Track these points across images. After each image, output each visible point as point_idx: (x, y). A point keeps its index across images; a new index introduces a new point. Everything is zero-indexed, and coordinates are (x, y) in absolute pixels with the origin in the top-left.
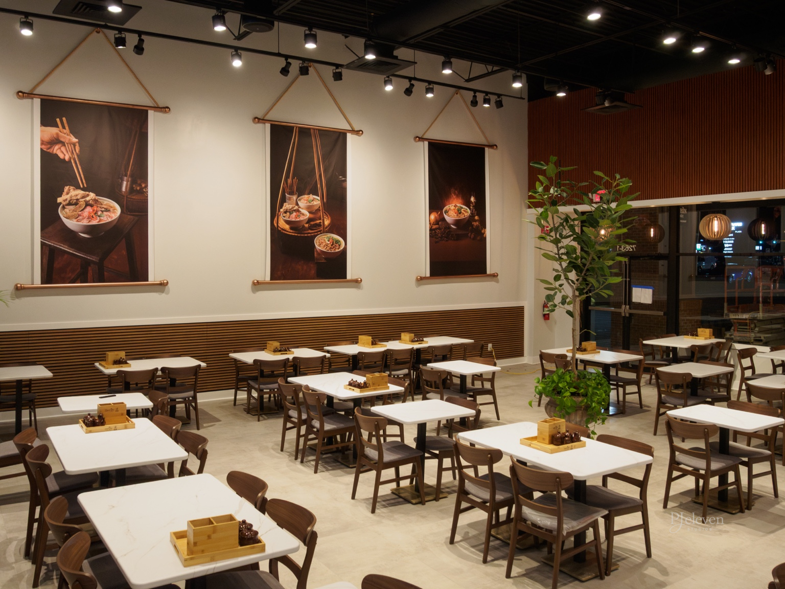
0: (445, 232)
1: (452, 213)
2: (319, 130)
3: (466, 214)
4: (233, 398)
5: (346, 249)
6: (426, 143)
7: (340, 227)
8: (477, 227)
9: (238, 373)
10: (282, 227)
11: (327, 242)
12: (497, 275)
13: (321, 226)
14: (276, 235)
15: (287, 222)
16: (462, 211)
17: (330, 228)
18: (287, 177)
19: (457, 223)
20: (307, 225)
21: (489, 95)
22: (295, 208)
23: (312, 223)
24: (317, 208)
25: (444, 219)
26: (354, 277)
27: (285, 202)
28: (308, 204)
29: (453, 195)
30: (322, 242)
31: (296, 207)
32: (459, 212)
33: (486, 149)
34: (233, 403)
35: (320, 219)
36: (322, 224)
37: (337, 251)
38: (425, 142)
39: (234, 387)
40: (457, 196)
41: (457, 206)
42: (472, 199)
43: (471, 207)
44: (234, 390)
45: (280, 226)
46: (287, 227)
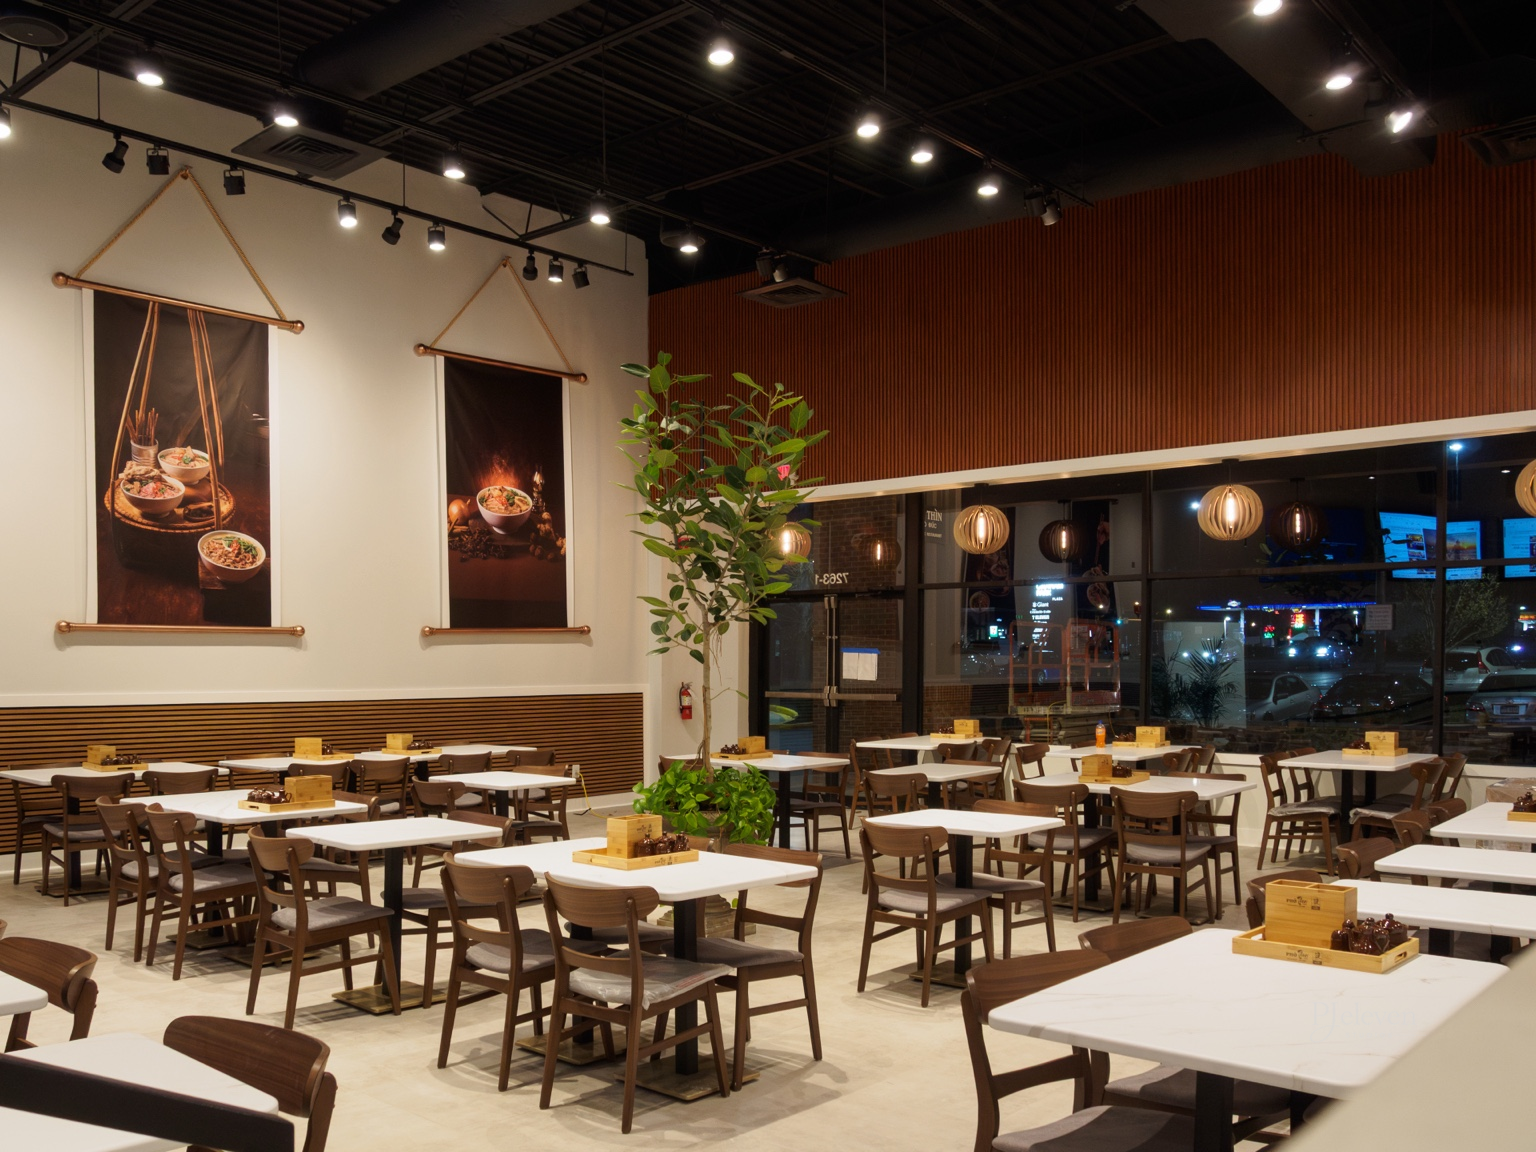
0: (481, 540)
1: (494, 503)
2: (205, 312)
3: (524, 507)
4: (12, 872)
5: (269, 564)
6: (441, 359)
7: (254, 518)
8: (548, 533)
9: (22, 816)
10: (123, 512)
11: (227, 548)
12: (589, 631)
13: (212, 513)
14: (109, 526)
15: (136, 502)
16: (516, 501)
17: (231, 519)
18: (134, 406)
19: (506, 523)
20: (180, 511)
21: (560, 259)
22: (152, 474)
23: (192, 507)
24: (204, 475)
25: (478, 515)
26: (288, 624)
27: (130, 459)
28: (183, 467)
29: (497, 467)
30: (216, 549)
31: (156, 472)
32: (510, 502)
33: (565, 381)
34: (13, 880)
35: (210, 500)
36: (214, 510)
37: (249, 567)
38: (438, 356)
39: (14, 849)
40: (506, 471)
41: (505, 490)
42: (537, 478)
43: (535, 495)
44: (14, 856)
45: (120, 510)
46: (135, 512)
